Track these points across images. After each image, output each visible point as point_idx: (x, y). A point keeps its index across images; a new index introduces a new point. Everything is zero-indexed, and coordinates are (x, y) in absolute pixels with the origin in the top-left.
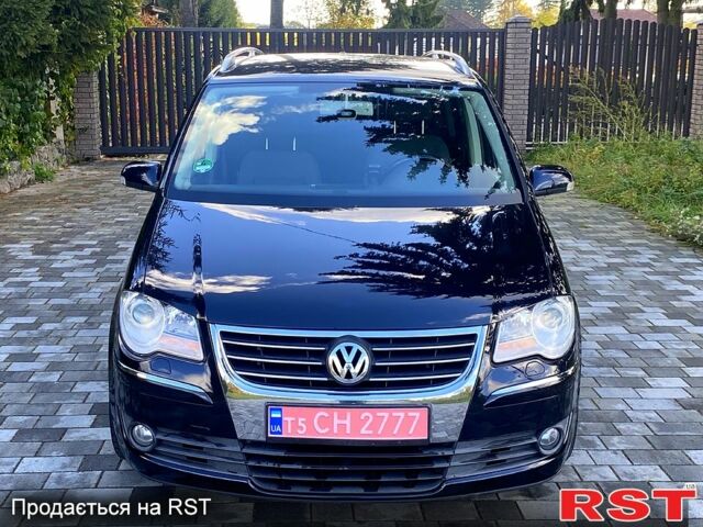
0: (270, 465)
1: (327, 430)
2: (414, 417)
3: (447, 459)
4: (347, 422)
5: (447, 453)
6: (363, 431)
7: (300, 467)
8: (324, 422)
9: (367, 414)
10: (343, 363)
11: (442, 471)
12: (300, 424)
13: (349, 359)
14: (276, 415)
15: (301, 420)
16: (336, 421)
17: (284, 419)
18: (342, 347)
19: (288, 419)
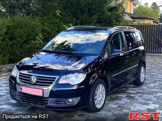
2: (40, 91)
3: (47, 101)
4: (30, 90)
5: (47, 99)
6: (33, 93)
9: (33, 89)
11: (47, 103)
13: (33, 79)
15: (24, 89)
16: (29, 90)
17: (22, 88)
18: (32, 77)
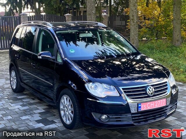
0: (137, 118)
1: (150, 107)
2: (163, 100)
4: (153, 104)
6: (156, 106)
7: (143, 117)
8: (149, 105)
9: (157, 102)
10: (150, 91)
11: (166, 112)
12: (145, 107)
13: (151, 90)
14: (140, 106)
15: (145, 106)
16: (151, 105)
17: (141, 106)
18: (149, 87)
19: (142, 106)
